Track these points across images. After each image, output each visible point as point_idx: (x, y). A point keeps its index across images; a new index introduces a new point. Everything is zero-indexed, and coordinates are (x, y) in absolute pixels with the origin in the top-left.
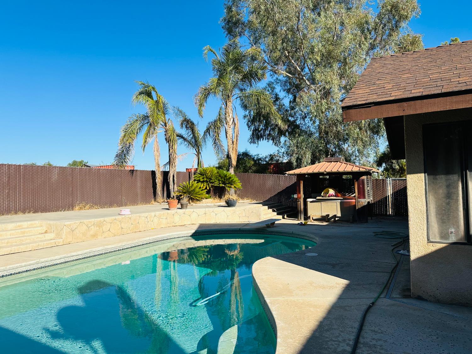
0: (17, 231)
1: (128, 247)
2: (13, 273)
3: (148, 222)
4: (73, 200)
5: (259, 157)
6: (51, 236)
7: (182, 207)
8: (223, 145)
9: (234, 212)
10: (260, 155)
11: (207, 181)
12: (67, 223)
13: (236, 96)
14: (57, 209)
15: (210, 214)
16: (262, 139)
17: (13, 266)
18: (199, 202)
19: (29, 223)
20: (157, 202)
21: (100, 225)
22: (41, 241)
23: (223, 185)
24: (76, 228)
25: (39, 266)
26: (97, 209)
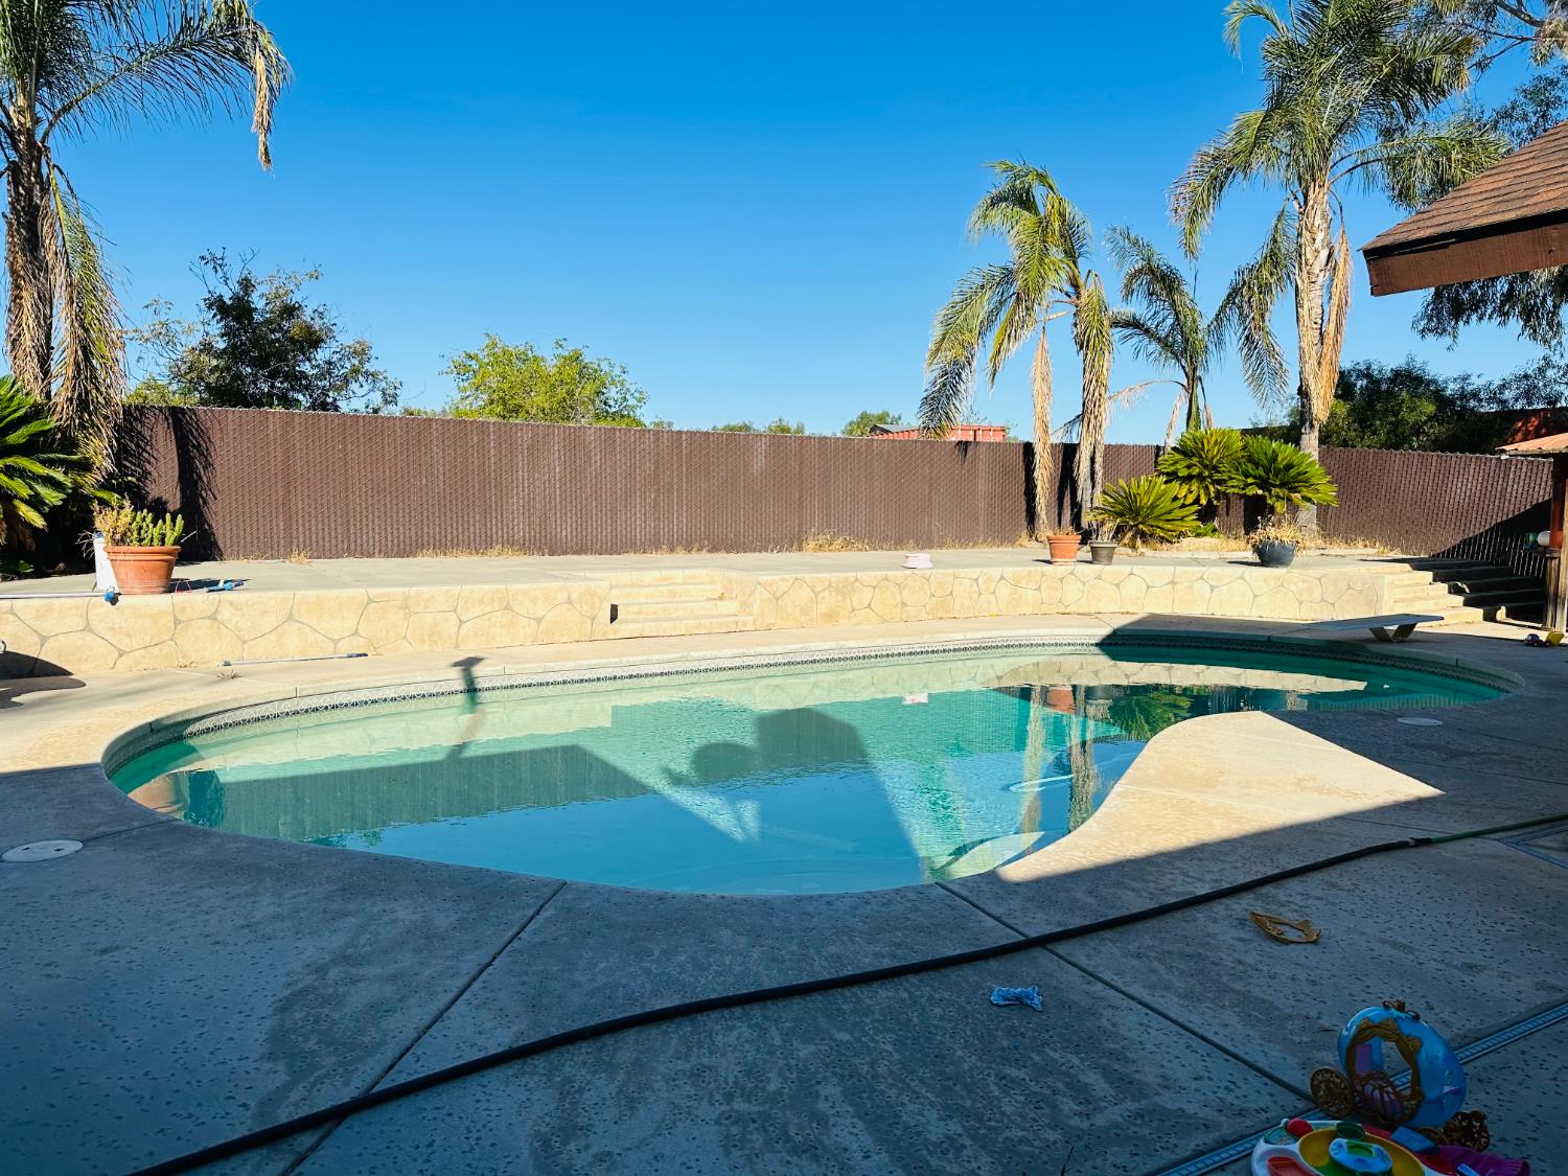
0: (660, 588)
1: (902, 652)
2: (634, 674)
3: (980, 594)
4: (800, 525)
5: (1470, 388)
6: (730, 606)
7: (1096, 556)
8: (1277, 348)
9: (1282, 585)
10: (1473, 379)
11: (1200, 478)
12: (765, 578)
13: (1348, 164)
14: (763, 545)
15: (1191, 587)
16: (1474, 317)
17: (634, 658)
18: (1169, 544)
19: (687, 572)
20: (1036, 540)
21: (844, 590)
22: (707, 617)
23: (1260, 492)
24: (785, 593)
25: (688, 666)
26: (861, 550)
